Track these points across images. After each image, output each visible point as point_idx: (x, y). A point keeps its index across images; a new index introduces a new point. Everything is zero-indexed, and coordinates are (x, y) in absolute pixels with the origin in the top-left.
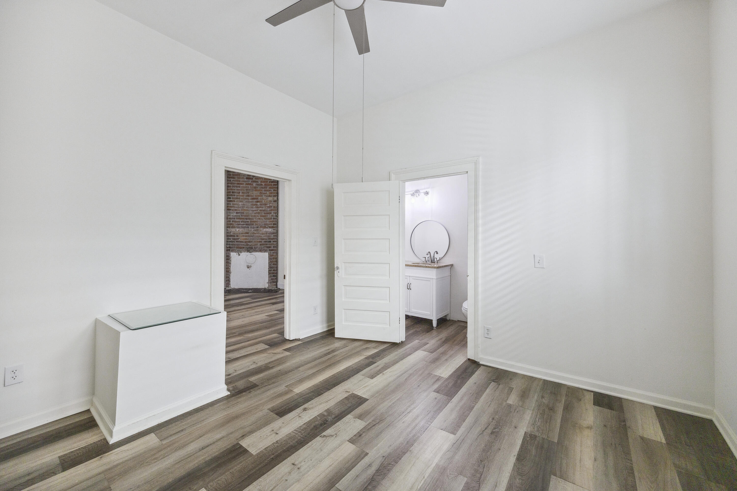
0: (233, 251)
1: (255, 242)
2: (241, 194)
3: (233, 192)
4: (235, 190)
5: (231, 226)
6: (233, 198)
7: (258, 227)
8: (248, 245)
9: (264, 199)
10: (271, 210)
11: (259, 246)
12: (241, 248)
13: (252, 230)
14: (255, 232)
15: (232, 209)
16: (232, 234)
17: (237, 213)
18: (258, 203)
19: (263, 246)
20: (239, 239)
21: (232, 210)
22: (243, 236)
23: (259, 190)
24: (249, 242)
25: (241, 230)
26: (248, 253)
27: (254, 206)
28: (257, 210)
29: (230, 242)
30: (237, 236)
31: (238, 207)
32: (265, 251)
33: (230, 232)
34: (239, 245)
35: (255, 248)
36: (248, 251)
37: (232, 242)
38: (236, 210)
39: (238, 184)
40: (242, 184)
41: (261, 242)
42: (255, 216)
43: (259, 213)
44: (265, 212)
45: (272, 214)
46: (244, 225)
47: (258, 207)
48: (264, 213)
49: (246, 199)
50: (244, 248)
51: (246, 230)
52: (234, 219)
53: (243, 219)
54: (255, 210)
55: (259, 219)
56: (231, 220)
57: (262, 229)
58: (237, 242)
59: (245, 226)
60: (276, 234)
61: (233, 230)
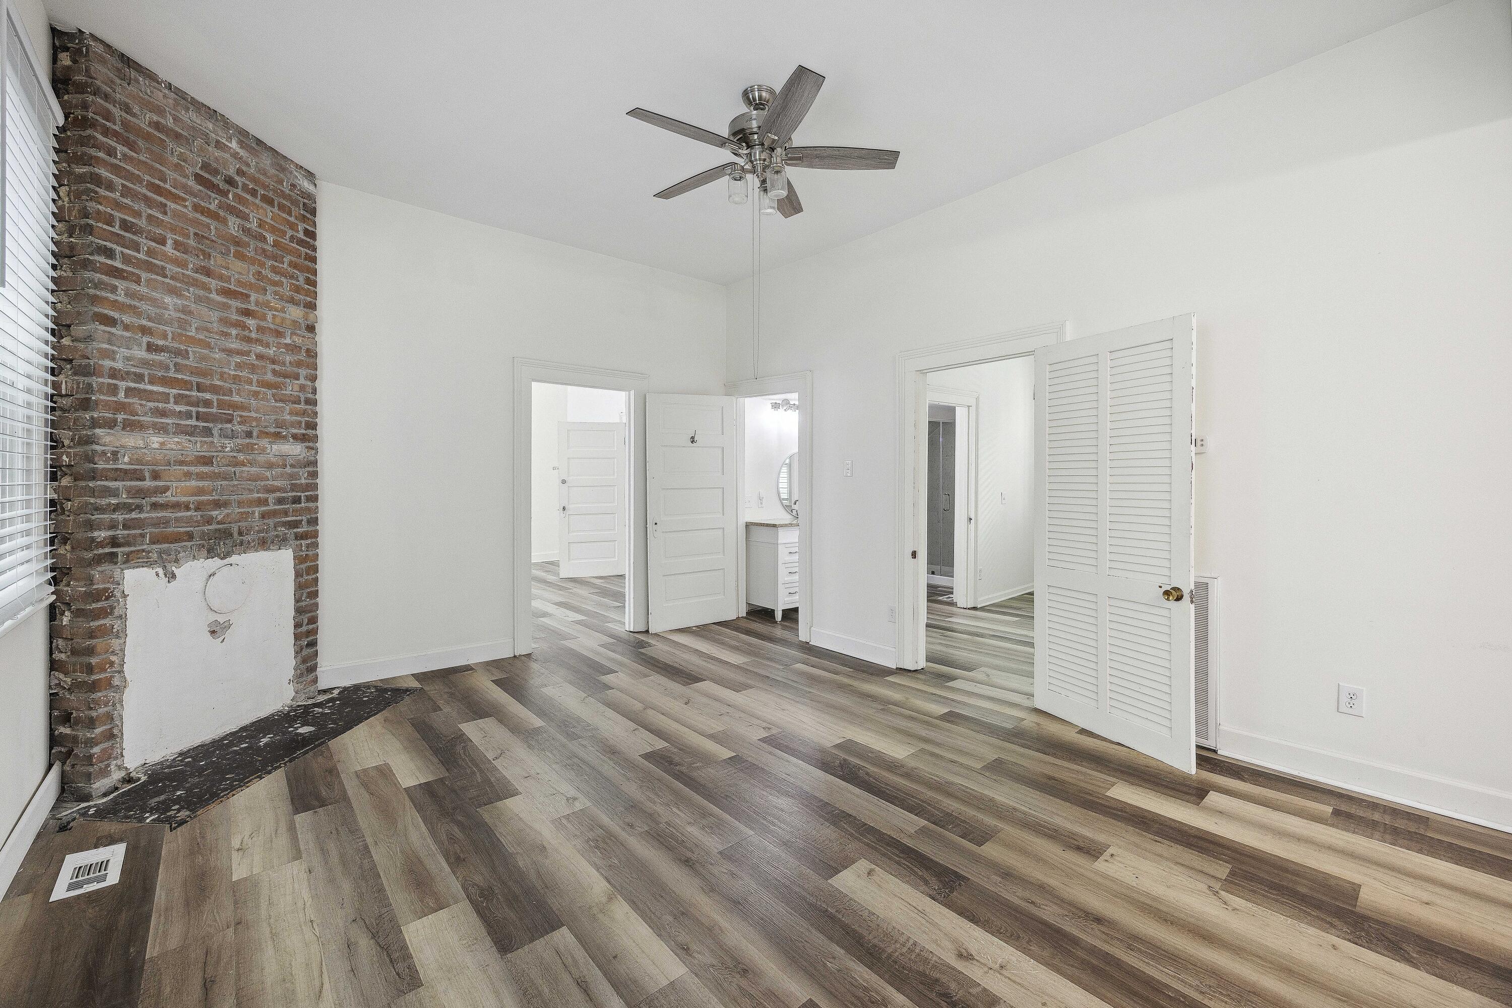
0: (129, 560)
1: (240, 504)
2: (169, 248)
3: (125, 225)
4: (138, 214)
5: (120, 417)
6: (126, 260)
7: (249, 435)
8: (209, 520)
9: (271, 309)
10: (299, 364)
11: (256, 521)
12: (176, 539)
13: (229, 445)
14: (241, 457)
15: (126, 319)
16: (124, 463)
17: (150, 348)
18: (251, 322)
19: (271, 522)
20: (166, 489)
21: (126, 328)
22: (188, 475)
23: (253, 261)
24: (218, 505)
25: (174, 442)
26: (215, 563)
27: (234, 332)
28: (248, 354)
29: (116, 508)
30: (156, 476)
31: (159, 319)
32: (282, 542)
33: (115, 453)
34: (166, 522)
35: (240, 533)
36: (211, 553)
37: (128, 508)
38: (145, 330)
39: (158, 190)
40: (176, 198)
41: (265, 502)
42: (236, 379)
43: (253, 368)
44: (277, 368)
45: (302, 381)
46: (188, 415)
47: (249, 340)
48: (274, 372)
49: (196, 283)
50: (190, 536)
51: (195, 447)
52: (139, 378)
53: (186, 385)
54: (239, 353)
55: (256, 394)
56: (123, 385)
57: (264, 442)
58: (155, 506)
59: (193, 422)
60: (311, 465)
61: (131, 440)
